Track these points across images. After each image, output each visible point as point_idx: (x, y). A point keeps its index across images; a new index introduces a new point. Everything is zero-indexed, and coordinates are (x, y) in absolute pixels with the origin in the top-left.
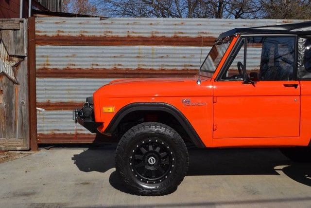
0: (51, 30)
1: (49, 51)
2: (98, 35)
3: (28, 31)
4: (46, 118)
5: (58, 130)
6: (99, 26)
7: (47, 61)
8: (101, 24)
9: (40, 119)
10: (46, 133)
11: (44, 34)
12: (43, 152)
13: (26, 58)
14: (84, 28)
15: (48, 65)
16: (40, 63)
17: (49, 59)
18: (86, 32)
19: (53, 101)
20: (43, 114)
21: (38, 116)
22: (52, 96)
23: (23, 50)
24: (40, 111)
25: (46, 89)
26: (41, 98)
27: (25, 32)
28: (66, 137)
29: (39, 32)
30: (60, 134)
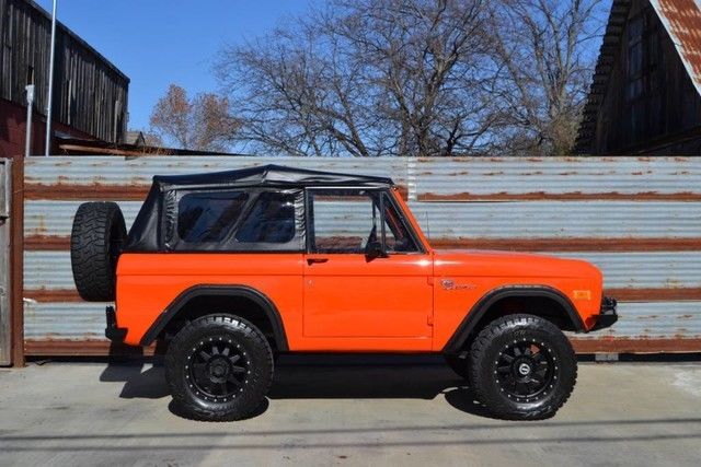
0: (49, 176)
1: (45, 208)
2: (122, 183)
3: (13, 178)
4: (39, 316)
5: (58, 334)
6: (125, 169)
7: (42, 224)
8: (128, 165)
9: (29, 316)
10: (37, 338)
11: (37, 182)
12: (32, 368)
13: (8, 220)
14: (100, 172)
15: (43, 230)
16: (31, 227)
17: (45, 221)
18: (104, 179)
19: (50, 287)
20: (33, 309)
21: (25, 312)
22: (49, 279)
23: (4, 206)
24: (28, 303)
25: (39, 269)
26: (31, 283)
27: (7, 178)
28: (69, 345)
29: (29, 178)
30: (60, 341)
